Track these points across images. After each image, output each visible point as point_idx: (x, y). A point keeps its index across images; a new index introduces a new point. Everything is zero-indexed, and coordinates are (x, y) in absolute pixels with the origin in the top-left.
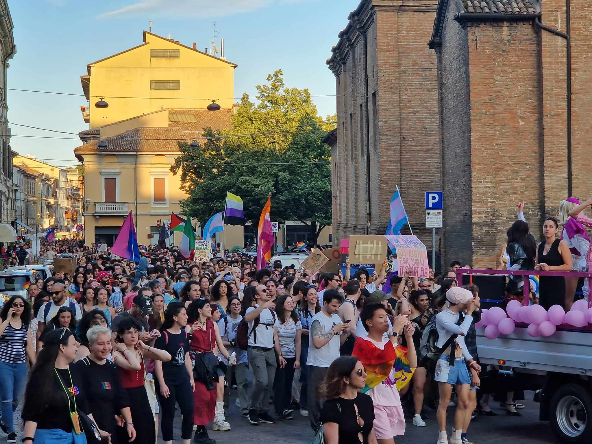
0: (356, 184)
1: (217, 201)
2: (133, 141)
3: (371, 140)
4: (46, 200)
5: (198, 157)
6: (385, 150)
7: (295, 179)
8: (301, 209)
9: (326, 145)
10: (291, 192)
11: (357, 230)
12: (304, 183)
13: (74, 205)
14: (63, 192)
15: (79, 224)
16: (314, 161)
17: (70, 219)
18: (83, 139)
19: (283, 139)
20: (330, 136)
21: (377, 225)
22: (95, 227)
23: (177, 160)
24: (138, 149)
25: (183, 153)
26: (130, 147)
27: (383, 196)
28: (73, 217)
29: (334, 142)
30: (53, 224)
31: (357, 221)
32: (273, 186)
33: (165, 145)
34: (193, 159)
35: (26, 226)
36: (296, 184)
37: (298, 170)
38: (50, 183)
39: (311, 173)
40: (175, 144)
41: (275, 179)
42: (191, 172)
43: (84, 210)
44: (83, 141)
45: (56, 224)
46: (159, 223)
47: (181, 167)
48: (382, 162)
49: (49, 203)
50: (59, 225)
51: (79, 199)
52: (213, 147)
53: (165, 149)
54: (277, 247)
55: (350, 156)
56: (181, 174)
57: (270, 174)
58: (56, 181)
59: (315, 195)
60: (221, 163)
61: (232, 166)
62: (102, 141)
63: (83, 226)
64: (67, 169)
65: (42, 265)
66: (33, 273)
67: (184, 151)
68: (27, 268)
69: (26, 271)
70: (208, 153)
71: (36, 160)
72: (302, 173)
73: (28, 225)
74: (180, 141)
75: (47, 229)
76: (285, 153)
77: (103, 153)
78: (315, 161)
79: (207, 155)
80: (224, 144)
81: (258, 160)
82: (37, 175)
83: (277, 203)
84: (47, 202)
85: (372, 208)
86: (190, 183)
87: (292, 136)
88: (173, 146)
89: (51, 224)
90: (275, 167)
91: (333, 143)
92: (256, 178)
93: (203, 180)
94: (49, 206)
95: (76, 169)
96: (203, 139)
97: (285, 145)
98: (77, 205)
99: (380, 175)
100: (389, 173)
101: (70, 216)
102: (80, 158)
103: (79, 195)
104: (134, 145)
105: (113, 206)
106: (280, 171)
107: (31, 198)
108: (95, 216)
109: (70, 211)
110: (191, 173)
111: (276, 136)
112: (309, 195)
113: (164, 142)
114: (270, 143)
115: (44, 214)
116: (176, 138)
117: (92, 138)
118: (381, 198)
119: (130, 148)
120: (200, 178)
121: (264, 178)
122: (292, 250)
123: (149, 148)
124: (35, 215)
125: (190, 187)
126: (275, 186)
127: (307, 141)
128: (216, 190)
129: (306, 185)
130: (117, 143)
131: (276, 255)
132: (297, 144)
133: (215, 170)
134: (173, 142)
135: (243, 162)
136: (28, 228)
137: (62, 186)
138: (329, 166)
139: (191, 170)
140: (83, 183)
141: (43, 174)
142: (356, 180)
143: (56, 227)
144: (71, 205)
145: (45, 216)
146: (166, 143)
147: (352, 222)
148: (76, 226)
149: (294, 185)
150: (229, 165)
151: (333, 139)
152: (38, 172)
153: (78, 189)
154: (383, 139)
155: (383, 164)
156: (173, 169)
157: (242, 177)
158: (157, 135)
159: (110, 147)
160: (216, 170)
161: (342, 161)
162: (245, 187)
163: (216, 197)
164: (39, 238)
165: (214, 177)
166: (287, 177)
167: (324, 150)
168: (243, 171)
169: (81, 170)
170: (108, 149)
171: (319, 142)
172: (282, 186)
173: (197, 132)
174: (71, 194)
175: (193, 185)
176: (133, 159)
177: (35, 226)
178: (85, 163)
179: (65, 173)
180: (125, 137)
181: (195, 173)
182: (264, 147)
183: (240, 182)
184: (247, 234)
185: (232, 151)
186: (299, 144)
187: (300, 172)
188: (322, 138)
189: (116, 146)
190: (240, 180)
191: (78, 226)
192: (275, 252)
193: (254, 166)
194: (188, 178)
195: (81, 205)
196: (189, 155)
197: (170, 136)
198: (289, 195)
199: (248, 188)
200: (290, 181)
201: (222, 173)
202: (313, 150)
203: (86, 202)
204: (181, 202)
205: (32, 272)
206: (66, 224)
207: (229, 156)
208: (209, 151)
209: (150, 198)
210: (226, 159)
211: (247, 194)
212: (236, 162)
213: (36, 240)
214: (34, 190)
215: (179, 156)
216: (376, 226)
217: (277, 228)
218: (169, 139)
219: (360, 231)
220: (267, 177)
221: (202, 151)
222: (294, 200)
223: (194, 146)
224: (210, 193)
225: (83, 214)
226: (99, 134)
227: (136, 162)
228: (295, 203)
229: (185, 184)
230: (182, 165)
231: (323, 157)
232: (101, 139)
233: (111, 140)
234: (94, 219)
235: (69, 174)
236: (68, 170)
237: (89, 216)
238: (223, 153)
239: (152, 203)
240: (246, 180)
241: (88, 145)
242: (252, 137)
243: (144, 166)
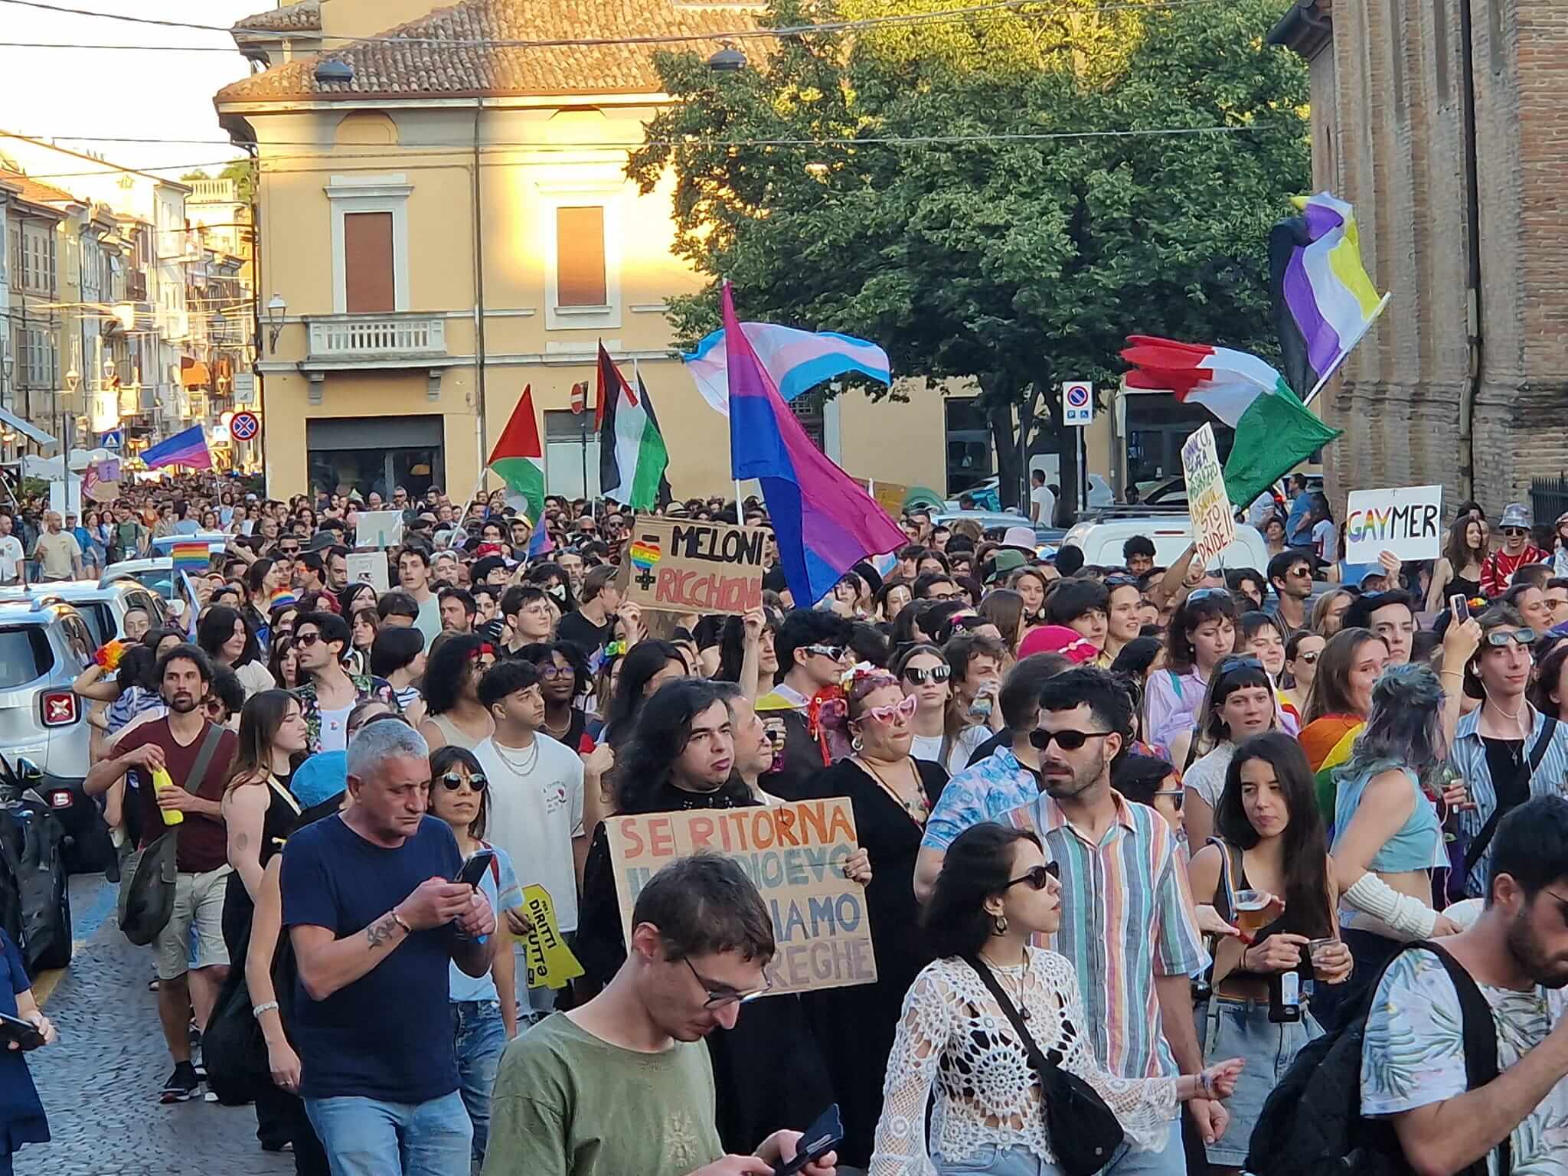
0: (1419, 217)
1: (825, 301)
2: (463, 55)
3: (1480, 29)
4: (101, 313)
5: (743, 115)
6: (1539, 67)
7: (1159, 201)
8: (1189, 327)
9: (1286, 54)
10: (1147, 257)
11: (1424, 409)
12: (1199, 218)
13: (219, 329)
14: (171, 273)
15: (238, 409)
16: (1236, 120)
17: (202, 391)
18: (253, 51)
19: (1101, 33)
20: (1304, 13)
21: (1512, 387)
22: (309, 421)
23: (654, 130)
24: (485, 83)
25: (676, 97)
26: (450, 79)
27: (1535, 265)
28: (213, 381)
29: (1322, 39)
30: (133, 412)
31: (1424, 371)
32: (1065, 231)
33: (598, 65)
34: (720, 124)
35: (22, 424)
36: (1163, 221)
37: (1171, 162)
38: (115, 241)
39: (1228, 173)
40: (642, 61)
41: (1073, 200)
42: (713, 178)
43: (259, 348)
44: (252, 57)
45: (146, 411)
46: (579, 397)
47: (671, 157)
48: (1527, 118)
49: (114, 324)
50: (157, 415)
51: (238, 303)
52: (805, 68)
53: (601, 83)
54: (1087, 486)
55: (1388, 97)
56: (675, 187)
57: (1051, 180)
58: (141, 230)
59: (1244, 266)
60: (841, 136)
61: (884, 148)
62: (334, 55)
63: (258, 416)
64: (186, 178)
65: (97, 583)
66: (61, 614)
67: (685, 87)
68: (32, 594)
69: (28, 607)
70: (785, 96)
71: (59, 143)
72: (1187, 172)
73: (28, 420)
74: (663, 46)
75: (106, 436)
76: (1113, 91)
77: (336, 106)
78: (1243, 124)
79: (782, 104)
80: (856, 58)
81: (999, 121)
82: (61, 206)
83: (1085, 301)
84: (105, 319)
85: (1489, 314)
86: (712, 227)
87: (1143, 20)
88: (634, 71)
89: (124, 413)
90: (1072, 151)
91: (1316, 46)
92: (992, 199)
93: (765, 212)
94: (114, 336)
95: (222, 177)
96: (762, 34)
97: (1114, 58)
98: (229, 330)
99: (1519, 173)
100: (1558, 167)
101: (204, 378)
102: (240, 130)
103: (236, 288)
104: (465, 70)
105: (381, 331)
106: (1095, 165)
107: (38, 306)
108: (306, 374)
109: (203, 357)
110: (714, 184)
111: (1075, 21)
112: (1219, 268)
113: (596, 54)
114: (1050, 50)
115: (94, 371)
116: (647, 36)
117: (287, 46)
118: (1526, 274)
119: (451, 82)
120: (755, 199)
121: (1024, 195)
122: (1151, 500)
123: (530, 78)
124: (59, 373)
125: (712, 242)
126: (1076, 229)
127: (1206, 40)
128: (822, 254)
129: (1204, 226)
130: (395, 61)
131: (1084, 520)
132: (1161, 50)
133: (817, 169)
134: (632, 53)
135: (935, 132)
136: (28, 429)
137: (167, 250)
138: (1304, 144)
139: (717, 171)
140: (252, 237)
141: (87, 204)
142: (1419, 199)
143: (145, 423)
144: (206, 330)
145: (99, 380)
146: (605, 55)
147: (1406, 377)
148: (227, 418)
149: (1154, 225)
150: (874, 145)
151: (1314, 29)
152: (67, 197)
153: (232, 263)
154: (1530, 23)
155: (1531, 126)
156: (639, 168)
157: (933, 195)
158: (566, 23)
159: (364, 80)
160: (824, 167)
161: (1356, 119)
162: (945, 239)
163: (823, 283)
164: (78, 472)
165: (814, 198)
166: (1125, 190)
167: (1278, 76)
168: (934, 169)
169: (244, 180)
170: (355, 87)
171: (1257, 43)
172: (1106, 228)
173: (738, 9)
174: (202, 285)
175: (726, 231)
176: (466, 130)
177: (60, 422)
178: (263, 151)
179: (176, 199)
180: (427, 35)
181: (735, 181)
182: (1023, 66)
183: (924, 218)
184: (958, 434)
185: (888, 84)
186: (1172, 50)
187: (1182, 170)
188: (1267, 25)
189: (388, 75)
190: (924, 207)
191: (235, 417)
192: (1080, 507)
193: (983, 149)
194: (703, 205)
195: (245, 327)
196: (704, 105)
197: (622, 27)
198: (1136, 267)
199: (958, 240)
200: (1138, 207)
201: (846, 179)
202: (1232, 76)
203: (266, 313)
204: (674, 306)
205: (53, 610)
206: (185, 412)
207: (873, 106)
208: (793, 88)
209: (540, 293)
210: (865, 120)
211: (957, 268)
212: (905, 133)
213: (66, 481)
214: (52, 270)
215: (662, 109)
216: (1506, 392)
217: (1089, 406)
218: (617, 38)
219: (1440, 411)
220: (1039, 191)
221: (760, 86)
222: (1159, 285)
223: (725, 67)
224: (798, 266)
225: (255, 367)
226: (319, 28)
227: (476, 139)
228: (1162, 299)
229: (689, 235)
230: (674, 148)
231: (1273, 105)
232: (329, 45)
233: (368, 52)
234: (305, 386)
235: (196, 197)
236: (188, 183)
237: (280, 377)
238: (850, 95)
239: (550, 315)
240: (947, 207)
241: (273, 73)
242: (972, 26)
243: (509, 158)
